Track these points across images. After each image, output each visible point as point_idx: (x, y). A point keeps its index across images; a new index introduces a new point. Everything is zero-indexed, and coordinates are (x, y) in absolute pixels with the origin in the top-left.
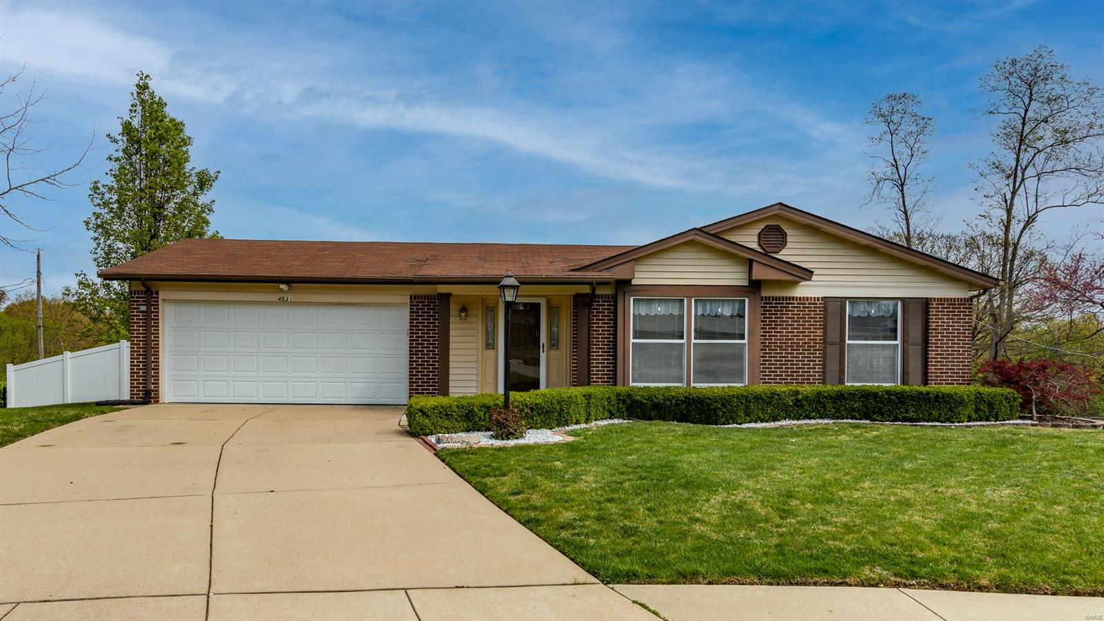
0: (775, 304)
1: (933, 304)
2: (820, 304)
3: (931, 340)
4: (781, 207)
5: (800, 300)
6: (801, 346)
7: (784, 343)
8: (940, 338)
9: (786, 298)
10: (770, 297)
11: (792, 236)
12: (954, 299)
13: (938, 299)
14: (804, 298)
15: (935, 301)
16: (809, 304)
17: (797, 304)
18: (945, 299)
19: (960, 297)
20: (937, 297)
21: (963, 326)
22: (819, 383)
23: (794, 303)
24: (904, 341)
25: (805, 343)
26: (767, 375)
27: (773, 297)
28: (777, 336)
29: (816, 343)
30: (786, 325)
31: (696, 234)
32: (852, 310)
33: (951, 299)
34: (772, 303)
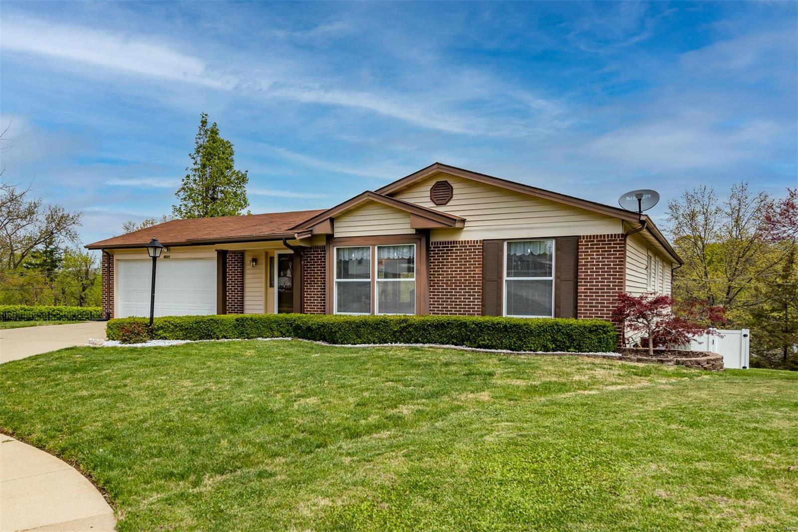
0: (442, 247)
1: (582, 242)
2: (478, 246)
3: (580, 275)
4: (439, 166)
5: (462, 244)
6: (463, 283)
7: (449, 280)
8: (589, 273)
9: (451, 242)
10: (438, 242)
11: (458, 189)
12: (604, 235)
13: (587, 236)
14: (465, 241)
15: (584, 239)
16: (469, 246)
17: (460, 247)
18: (594, 236)
19: (610, 233)
20: (585, 234)
21: (613, 262)
22: (478, 314)
23: (457, 247)
24: (557, 277)
25: (466, 280)
26: (436, 307)
27: (440, 242)
28: (443, 274)
29: (475, 280)
30: (451, 265)
31: (369, 196)
32: (509, 250)
33: (601, 236)
34: (439, 247)
